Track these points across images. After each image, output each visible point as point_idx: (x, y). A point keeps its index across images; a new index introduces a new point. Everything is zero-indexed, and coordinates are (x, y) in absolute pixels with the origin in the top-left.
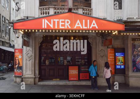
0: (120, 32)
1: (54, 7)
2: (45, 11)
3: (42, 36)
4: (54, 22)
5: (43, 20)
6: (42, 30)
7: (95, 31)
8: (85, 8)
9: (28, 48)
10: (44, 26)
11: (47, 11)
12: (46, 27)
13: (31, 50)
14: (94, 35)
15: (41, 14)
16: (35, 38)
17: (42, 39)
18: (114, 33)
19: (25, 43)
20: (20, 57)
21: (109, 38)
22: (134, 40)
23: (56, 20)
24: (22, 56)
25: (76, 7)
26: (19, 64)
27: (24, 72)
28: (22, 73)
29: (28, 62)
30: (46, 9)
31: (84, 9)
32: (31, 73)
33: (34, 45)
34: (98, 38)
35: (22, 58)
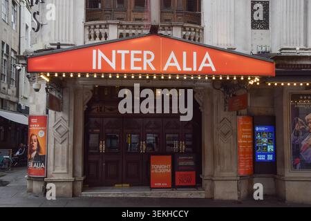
0: (264, 79)
1: (118, 22)
2: (97, 32)
3: (91, 87)
4: (119, 56)
5: (94, 51)
6: (91, 74)
7: (210, 78)
8: (188, 25)
9: (60, 114)
10: (96, 65)
11: (103, 31)
12: (100, 68)
13: (66, 118)
14: (208, 85)
15: (90, 38)
16: (76, 91)
17: (91, 95)
18: (251, 83)
19: (53, 104)
20: (41, 134)
21: (241, 92)
22: (295, 97)
23: (123, 52)
24: (46, 131)
25: (167, 24)
26: (39, 149)
27: (50, 168)
28: (45, 170)
29: (59, 145)
30: (100, 27)
31: (184, 29)
32: (65, 171)
33: (72, 108)
34: (215, 92)
35: (46, 138)
